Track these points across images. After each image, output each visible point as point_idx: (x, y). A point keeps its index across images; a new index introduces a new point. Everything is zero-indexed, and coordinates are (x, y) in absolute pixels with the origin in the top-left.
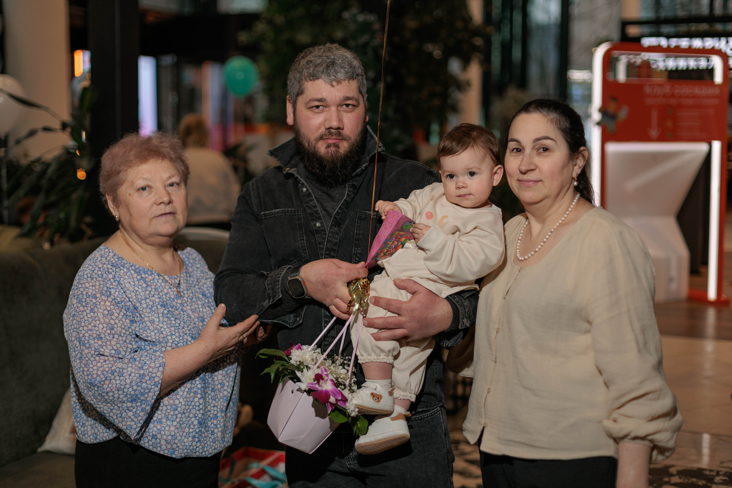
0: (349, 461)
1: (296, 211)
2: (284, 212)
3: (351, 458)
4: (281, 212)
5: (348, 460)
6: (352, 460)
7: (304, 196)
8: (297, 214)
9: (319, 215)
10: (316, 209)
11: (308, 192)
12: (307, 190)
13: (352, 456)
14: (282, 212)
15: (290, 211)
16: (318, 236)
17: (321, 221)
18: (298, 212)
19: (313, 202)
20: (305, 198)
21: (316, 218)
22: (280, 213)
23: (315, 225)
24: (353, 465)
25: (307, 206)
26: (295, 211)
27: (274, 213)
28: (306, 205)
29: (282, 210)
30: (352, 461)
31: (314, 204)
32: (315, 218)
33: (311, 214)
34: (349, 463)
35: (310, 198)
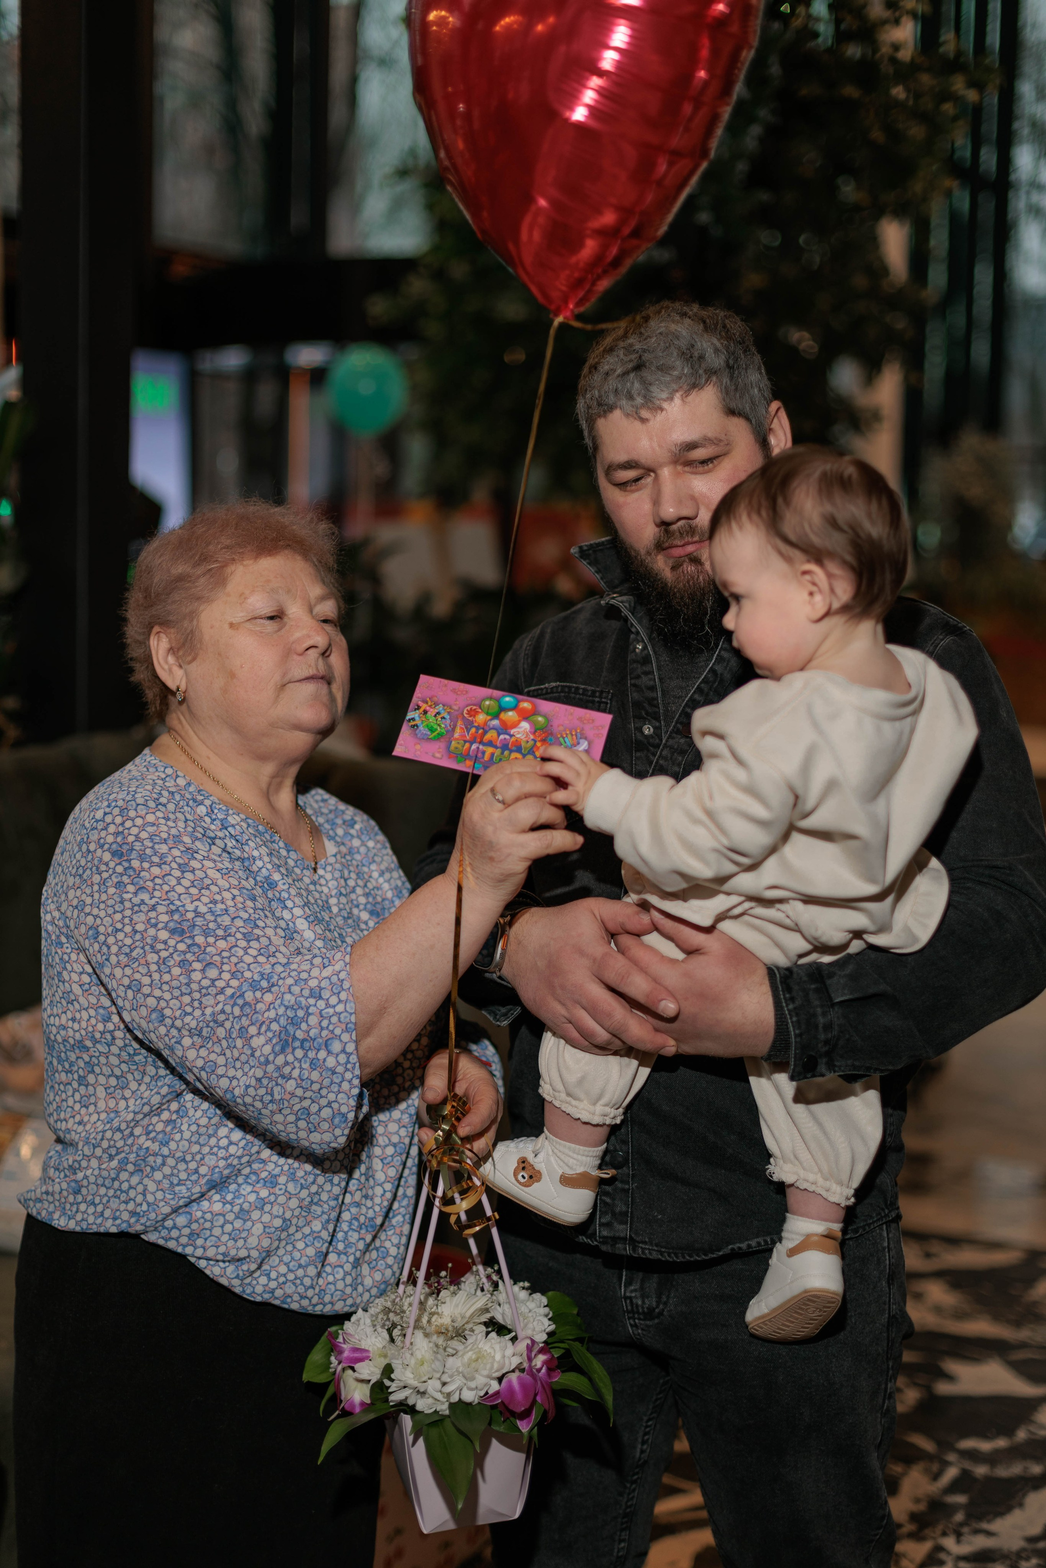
0: (634, 1319)
1: (597, 694)
2: (567, 690)
3: (638, 1313)
4: (559, 689)
5: (631, 1315)
6: (642, 1317)
7: (634, 661)
8: (597, 699)
9: (657, 710)
10: (651, 695)
11: (646, 652)
12: (645, 648)
13: (643, 1308)
14: (562, 692)
15: (581, 691)
16: (638, 754)
17: (657, 724)
18: (600, 697)
19: (651, 676)
20: (635, 665)
21: (647, 713)
22: (557, 692)
23: (640, 730)
24: (642, 1329)
25: (634, 685)
26: (594, 692)
27: (544, 692)
28: (633, 682)
29: (562, 686)
30: (639, 1319)
31: (652, 683)
32: (643, 713)
33: (637, 705)
34: (632, 1322)
35: (646, 668)
